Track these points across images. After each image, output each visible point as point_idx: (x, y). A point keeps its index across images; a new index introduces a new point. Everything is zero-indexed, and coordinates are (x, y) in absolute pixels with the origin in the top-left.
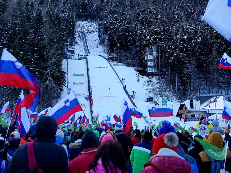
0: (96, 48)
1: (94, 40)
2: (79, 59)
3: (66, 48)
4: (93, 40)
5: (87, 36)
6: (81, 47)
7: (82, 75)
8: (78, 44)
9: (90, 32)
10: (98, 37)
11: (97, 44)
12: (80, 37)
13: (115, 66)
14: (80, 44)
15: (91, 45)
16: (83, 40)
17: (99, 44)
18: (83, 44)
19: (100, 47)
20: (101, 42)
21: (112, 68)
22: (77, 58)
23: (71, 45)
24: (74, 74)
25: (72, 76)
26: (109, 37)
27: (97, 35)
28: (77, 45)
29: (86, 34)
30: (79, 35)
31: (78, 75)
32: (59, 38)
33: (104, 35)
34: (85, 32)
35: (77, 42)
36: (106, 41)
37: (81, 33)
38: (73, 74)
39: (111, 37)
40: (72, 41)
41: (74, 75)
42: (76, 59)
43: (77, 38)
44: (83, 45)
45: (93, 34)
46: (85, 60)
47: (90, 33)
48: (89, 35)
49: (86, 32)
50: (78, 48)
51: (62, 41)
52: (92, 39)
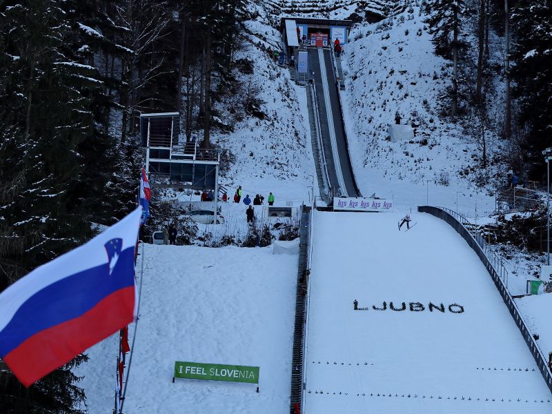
0: (411, 148)
1: (402, 79)
2: (252, 242)
3: (154, 154)
4: (397, 77)
5: (347, 48)
6: (289, 139)
7: (248, 375)
8: (261, 116)
9: (372, 18)
10: (438, 52)
11: (422, 111)
12: (286, 57)
13: (534, 292)
14: (284, 113)
15: (376, 123)
16: (311, 79)
17: (443, 115)
18: (305, 112)
19: (445, 141)
20: (453, 93)
21: (512, 310)
22: (241, 229)
23: (207, 121)
24: (178, 364)
25: (166, 381)
26: (516, 55)
27: (427, 42)
28: (252, 121)
29: (337, 33)
30: (285, 39)
31: (211, 373)
32: (49, 73)
33: (481, 34)
34: (332, 17)
35: (261, 96)
36: (501, 86)
37: (299, 22)
38: (168, 365)
39: (531, 53)
40: (216, 96)
41: (181, 372)
42: (228, 241)
43: (262, 62)
44: (305, 127)
45: (396, 32)
46: (290, 251)
47: (375, 25)
48: (365, 41)
49: (343, 15)
50: (262, 151)
51: (75, 95)
52: (381, 76)
